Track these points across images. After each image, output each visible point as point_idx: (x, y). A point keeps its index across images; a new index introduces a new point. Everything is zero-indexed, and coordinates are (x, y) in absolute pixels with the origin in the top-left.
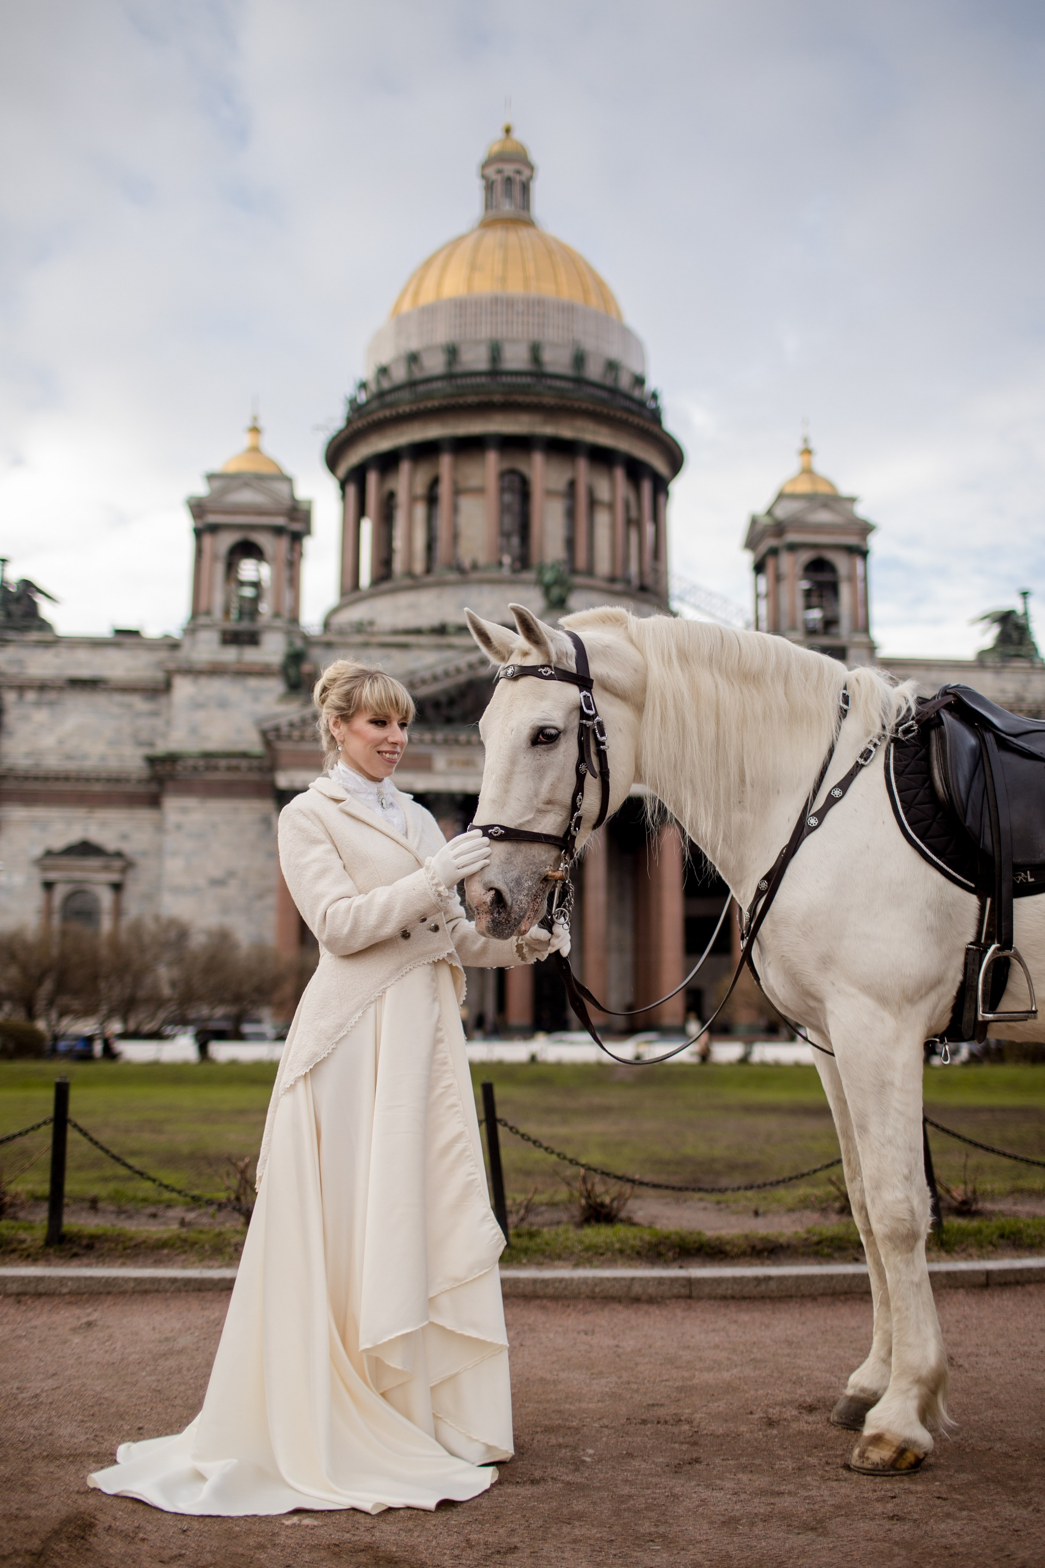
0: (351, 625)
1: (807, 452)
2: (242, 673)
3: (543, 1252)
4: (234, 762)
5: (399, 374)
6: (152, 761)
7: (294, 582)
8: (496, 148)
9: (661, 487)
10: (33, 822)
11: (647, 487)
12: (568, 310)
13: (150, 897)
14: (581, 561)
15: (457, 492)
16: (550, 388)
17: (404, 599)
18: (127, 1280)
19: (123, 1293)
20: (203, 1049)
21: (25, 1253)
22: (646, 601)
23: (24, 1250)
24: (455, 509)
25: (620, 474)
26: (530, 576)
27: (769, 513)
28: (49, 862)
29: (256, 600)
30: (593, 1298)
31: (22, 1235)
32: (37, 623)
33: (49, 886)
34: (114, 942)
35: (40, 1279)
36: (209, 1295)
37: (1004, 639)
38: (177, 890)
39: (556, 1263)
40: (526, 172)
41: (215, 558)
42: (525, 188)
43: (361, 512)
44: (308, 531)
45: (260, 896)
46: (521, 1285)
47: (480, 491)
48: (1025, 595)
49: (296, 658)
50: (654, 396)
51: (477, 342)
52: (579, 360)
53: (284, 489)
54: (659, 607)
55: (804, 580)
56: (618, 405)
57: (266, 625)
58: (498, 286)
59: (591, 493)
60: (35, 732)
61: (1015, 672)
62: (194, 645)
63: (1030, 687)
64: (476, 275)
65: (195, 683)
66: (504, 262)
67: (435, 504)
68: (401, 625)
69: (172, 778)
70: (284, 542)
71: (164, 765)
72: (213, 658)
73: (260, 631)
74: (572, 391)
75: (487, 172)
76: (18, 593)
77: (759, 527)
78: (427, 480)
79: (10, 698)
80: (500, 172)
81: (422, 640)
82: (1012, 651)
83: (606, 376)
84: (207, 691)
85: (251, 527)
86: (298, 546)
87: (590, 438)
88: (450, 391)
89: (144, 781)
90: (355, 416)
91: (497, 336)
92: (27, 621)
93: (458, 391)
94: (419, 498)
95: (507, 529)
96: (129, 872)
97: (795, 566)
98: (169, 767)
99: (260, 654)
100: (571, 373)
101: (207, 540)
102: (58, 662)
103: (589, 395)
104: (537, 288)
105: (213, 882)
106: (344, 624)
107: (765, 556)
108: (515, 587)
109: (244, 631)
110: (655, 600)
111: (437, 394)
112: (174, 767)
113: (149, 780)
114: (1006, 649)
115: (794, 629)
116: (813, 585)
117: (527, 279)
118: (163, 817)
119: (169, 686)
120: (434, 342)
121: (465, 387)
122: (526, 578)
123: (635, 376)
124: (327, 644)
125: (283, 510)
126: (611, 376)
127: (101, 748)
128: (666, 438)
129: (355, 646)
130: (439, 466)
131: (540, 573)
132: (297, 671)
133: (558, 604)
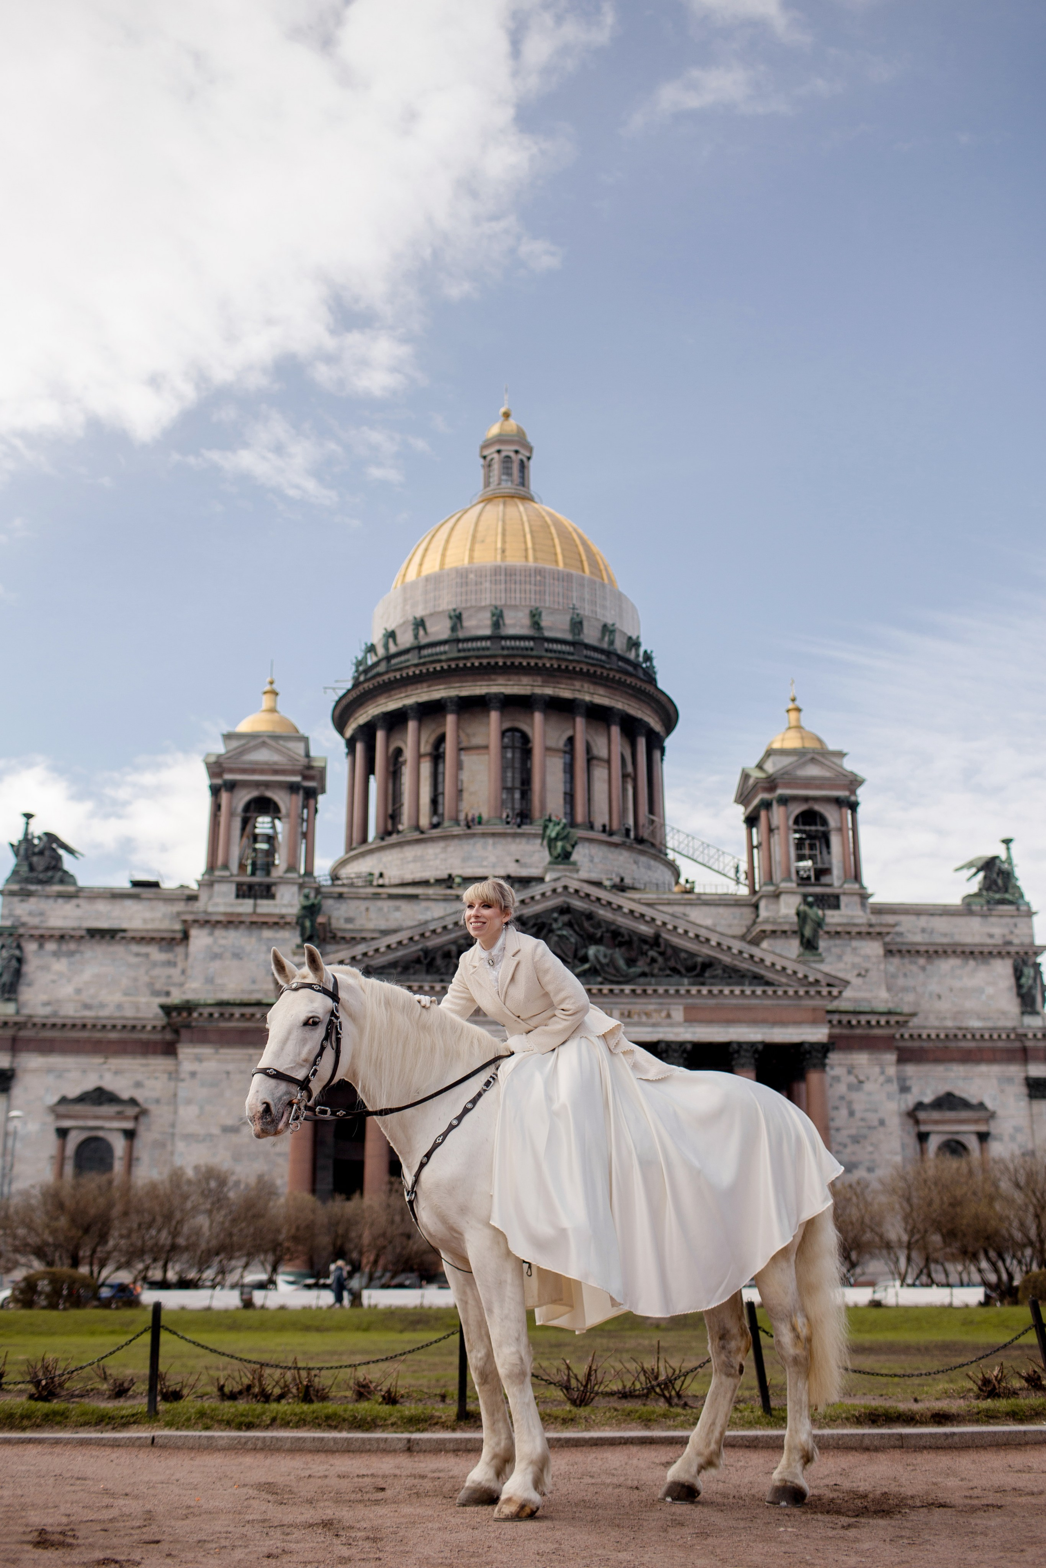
0: (359, 876)
1: (796, 710)
2: (258, 924)
4: (248, 1011)
5: (406, 639)
6: (167, 1009)
7: (308, 836)
8: (494, 430)
9: (656, 743)
10: (49, 1070)
11: (642, 744)
12: (565, 579)
13: (163, 1145)
14: (580, 818)
15: (461, 750)
16: (548, 650)
17: (411, 852)
22: (643, 853)
24: (459, 766)
25: (615, 730)
26: (536, 829)
27: (760, 767)
28: (62, 1109)
29: (270, 853)
32: (59, 874)
33: (62, 1133)
37: (989, 885)
38: (189, 1137)
40: (524, 453)
41: (231, 814)
42: (523, 467)
43: (370, 769)
44: (323, 791)
47: (484, 748)
48: (1007, 842)
49: (311, 910)
50: (648, 657)
51: (481, 609)
52: (577, 625)
53: (299, 748)
54: (656, 858)
55: (796, 831)
56: (614, 667)
57: (280, 877)
58: (499, 557)
59: (588, 750)
60: (54, 982)
61: (1001, 916)
62: (210, 897)
63: (1017, 931)
64: (478, 547)
65: (211, 934)
66: (504, 535)
67: (441, 761)
68: (409, 877)
69: (188, 1026)
70: (299, 798)
71: (179, 1014)
72: (229, 910)
73: (275, 884)
74: (569, 653)
75: (485, 453)
76: (41, 845)
77: (751, 781)
78: (433, 738)
79: (31, 947)
80: (499, 452)
81: (430, 891)
82: (998, 896)
83: (602, 639)
84: (222, 942)
85: (267, 785)
86: (312, 802)
87: (587, 698)
88: (455, 655)
89: (159, 1029)
90: (362, 678)
91: (498, 603)
92: (50, 874)
93: (462, 654)
94: (425, 755)
95: (509, 785)
96: (142, 1120)
97: (787, 819)
98: (185, 1014)
99: (276, 906)
100: (568, 637)
101: (224, 796)
102: (78, 912)
103: (586, 657)
104: (536, 559)
105: (226, 1130)
106: (353, 876)
107: (757, 809)
108: (518, 840)
109: (260, 884)
110: (652, 851)
111: (443, 657)
112: (190, 1014)
113: (164, 1028)
114: (991, 894)
115: (788, 878)
116: (804, 836)
117: (526, 550)
118: (178, 1064)
119: (186, 936)
120: (440, 609)
121: (469, 650)
122: (528, 831)
123: (630, 639)
124: (341, 897)
125: (298, 768)
126: (607, 639)
127: (118, 998)
128: (662, 698)
129: (365, 899)
130: (444, 725)
131: (546, 827)
132: (313, 922)
133: (564, 858)
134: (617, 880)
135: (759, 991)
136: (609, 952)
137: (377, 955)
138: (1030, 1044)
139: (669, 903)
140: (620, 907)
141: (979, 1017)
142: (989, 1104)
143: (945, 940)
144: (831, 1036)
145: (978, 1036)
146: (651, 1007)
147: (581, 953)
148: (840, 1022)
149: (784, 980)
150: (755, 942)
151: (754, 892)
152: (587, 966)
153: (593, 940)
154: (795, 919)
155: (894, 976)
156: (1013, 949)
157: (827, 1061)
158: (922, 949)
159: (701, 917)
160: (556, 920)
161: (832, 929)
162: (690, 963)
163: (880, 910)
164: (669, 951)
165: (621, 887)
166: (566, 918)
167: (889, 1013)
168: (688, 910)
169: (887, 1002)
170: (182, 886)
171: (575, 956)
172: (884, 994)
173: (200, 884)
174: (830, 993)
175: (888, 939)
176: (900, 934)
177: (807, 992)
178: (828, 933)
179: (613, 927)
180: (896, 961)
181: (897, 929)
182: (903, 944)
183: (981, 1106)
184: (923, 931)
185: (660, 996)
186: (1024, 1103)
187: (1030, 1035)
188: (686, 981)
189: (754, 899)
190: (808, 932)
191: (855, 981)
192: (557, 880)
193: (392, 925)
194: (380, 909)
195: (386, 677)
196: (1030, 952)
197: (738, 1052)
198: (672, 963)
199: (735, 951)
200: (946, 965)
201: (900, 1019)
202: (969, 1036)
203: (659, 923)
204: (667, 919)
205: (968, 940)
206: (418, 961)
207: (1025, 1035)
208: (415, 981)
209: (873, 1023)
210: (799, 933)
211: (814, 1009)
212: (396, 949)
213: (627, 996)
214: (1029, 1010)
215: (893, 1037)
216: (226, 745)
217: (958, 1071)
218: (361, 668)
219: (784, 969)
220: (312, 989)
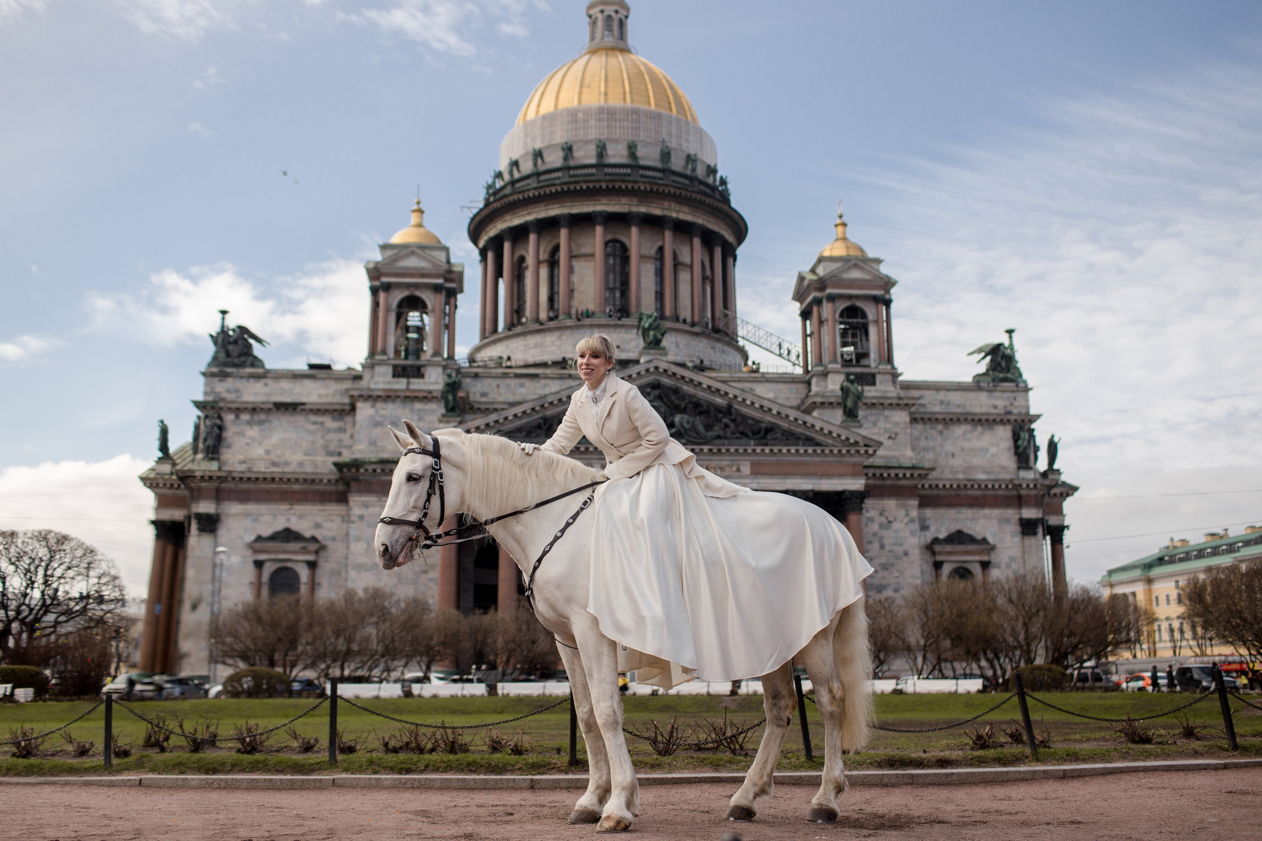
0: (491, 359)
1: (842, 225)
2: (410, 398)
5: (527, 167)
6: (339, 466)
7: (450, 327)
9: (729, 252)
10: (247, 515)
11: (718, 252)
12: (656, 117)
13: (338, 572)
14: (668, 312)
15: (572, 257)
16: (642, 176)
17: (532, 340)
22: (718, 340)
24: (571, 270)
25: (697, 242)
26: (633, 321)
27: (813, 271)
28: (258, 546)
29: (420, 341)
32: (250, 359)
33: (259, 564)
37: (994, 367)
38: (358, 567)
40: (623, 12)
41: (388, 310)
42: (622, 24)
43: (499, 273)
44: (461, 291)
45: (424, 570)
47: (590, 256)
48: (1010, 332)
49: (453, 387)
50: (723, 182)
51: (588, 142)
52: (666, 155)
53: (442, 256)
54: (729, 344)
55: (841, 323)
56: (696, 189)
57: (428, 360)
58: (602, 99)
59: (675, 257)
60: (248, 444)
61: (1004, 391)
62: (372, 377)
63: (1016, 403)
64: (585, 91)
65: (373, 406)
66: (606, 81)
67: (556, 266)
68: (531, 360)
69: (356, 480)
70: (442, 298)
71: (349, 470)
72: (387, 387)
73: (424, 366)
74: (659, 178)
75: (592, 12)
76: (236, 336)
77: (806, 283)
78: (549, 248)
79: (229, 418)
80: (602, 11)
81: (548, 371)
82: (1001, 375)
83: (686, 167)
84: (382, 412)
85: (417, 286)
86: (452, 300)
87: (674, 215)
88: (567, 180)
89: (333, 481)
90: (492, 199)
91: (602, 137)
92: (243, 359)
93: (573, 179)
94: (543, 262)
95: (611, 286)
96: (322, 554)
97: (834, 312)
98: (353, 470)
99: (424, 383)
100: (659, 165)
101: (382, 296)
102: (267, 390)
103: (673, 181)
104: (632, 101)
106: (486, 359)
107: (810, 305)
108: (618, 330)
109: (412, 366)
110: (727, 339)
111: (557, 182)
112: (358, 470)
113: (337, 481)
114: (996, 374)
115: (834, 361)
116: (848, 327)
117: (624, 93)
118: (349, 509)
119: (353, 408)
120: (554, 142)
121: (578, 176)
122: (626, 323)
123: (709, 166)
124: (476, 376)
125: (441, 272)
126: (690, 167)
127: (299, 457)
128: (735, 215)
129: (496, 377)
130: (559, 237)
131: (640, 319)
132: (454, 396)
133: (655, 344)
134: (698, 362)
135: (810, 450)
136: (691, 419)
137: (506, 422)
138: (1024, 492)
139: (740, 380)
140: (700, 384)
141: (984, 471)
142: (990, 540)
143: (958, 410)
144: (867, 486)
145: (983, 486)
146: (725, 463)
148: (874, 475)
149: (830, 442)
150: (808, 411)
151: (807, 371)
153: (679, 410)
154: (840, 393)
155: (917, 438)
156: (1012, 418)
157: (863, 506)
158: (941, 417)
159: (764, 391)
161: (869, 401)
162: (755, 428)
163: (908, 386)
164: (739, 419)
165: (701, 368)
166: (657, 392)
167: (913, 468)
168: (754, 385)
169: (911, 459)
170: (349, 369)
172: (909, 453)
173: (364, 366)
174: (866, 452)
175: (913, 409)
176: (924, 405)
177: (848, 451)
178: (866, 404)
179: (694, 400)
180: (919, 427)
181: (921, 401)
182: (925, 413)
183: (984, 541)
184: (942, 403)
185: (732, 454)
186: (1017, 539)
187: (1024, 486)
188: (752, 442)
189: (807, 378)
190: (849, 403)
191: (886, 442)
192: (649, 361)
193: (518, 398)
194: (509, 386)
195: (511, 199)
196: (1026, 420)
198: (741, 428)
199: (791, 419)
200: (959, 430)
201: (922, 472)
202: (976, 486)
203: (731, 396)
204: (737, 393)
205: (977, 410)
206: (539, 427)
207: (1021, 486)
209: (901, 475)
210: (843, 404)
211: (854, 465)
212: (521, 418)
213: (705, 454)
214: (1024, 465)
215: (916, 487)
216: (382, 254)
217: (966, 513)
218: (491, 191)
219: (830, 433)
220: (415, 452)
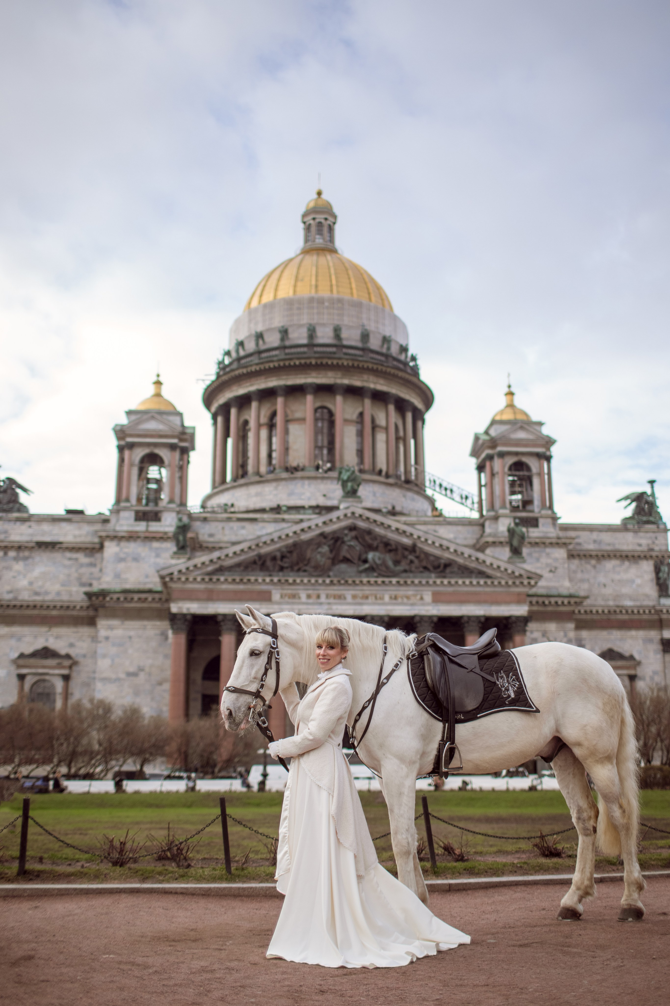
0: (219, 506)
1: (510, 394)
2: (150, 538)
3: (247, 877)
4: (143, 596)
5: (251, 346)
6: (89, 595)
7: (183, 480)
8: (312, 205)
9: (418, 416)
10: (12, 636)
11: (409, 416)
12: (358, 305)
13: (87, 685)
14: (367, 466)
15: (287, 421)
16: (346, 354)
17: (253, 490)
18: (54, 889)
19: (52, 895)
20: (118, 785)
21: (8, 879)
22: (409, 490)
23: (7, 877)
24: (286, 432)
25: (391, 408)
26: (335, 474)
27: (486, 433)
28: (21, 662)
29: (158, 491)
30: (266, 896)
31: (6, 871)
32: (17, 506)
33: (21, 677)
34: (63, 715)
35: (14, 890)
36: (91, 896)
37: (639, 511)
38: (105, 680)
39: (252, 881)
40: (331, 219)
41: (131, 465)
42: (331, 229)
43: (227, 434)
44: (193, 448)
45: (160, 684)
46: (233, 891)
47: (302, 420)
48: (652, 482)
49: (183, 529)
50: (414, 359)
51: (301, 326)
52: (365, 336)
53: (177, 420)
54: (418, 493)
55: (510, 475)
56: (390, 365)
57: (164, 507)
58: (313, 291)
59: (373, 420)
60: (14, 577)
61: (647, 532)
62: (118, 520)
63: (657, 542)
64: (299, 284)
65: (118, 545)
66: (317, 276)
67: (274, 428)
68: (252, 506)
69: (103, 606)
70: (177, 454)
71: (97, 598)
72: (130, 529)
73: (160, 512)
74: (361, 356)
75: (305, 220)
76: (5, 486)
77: (480, 442)
78: (269, 413)
80: (314, 219)
81: (265, 516)
82: (645, 519)
83: (382, 346)
84: (126, 550)
85: (156, 445)
86: (185, 457)
87: (372, 386)
88: (283, 357)
89: (85, 608)
90: (221, 373)
91: (312, 322)
92: (11, 505)
93: (288, 357)
94: (263, 425)
95: (320, 444)
96: (74, 668)
97: (504, 467)
98: (101, 598)
99: (161, 526)
100: (359, 345)
101: (127, 453)
102: (30, 531)
103: (372, 358)
104: (338, 292)
105: (129, 674)
106: (215, 506)
107: (484, 461)
108: (325, 481)
109: (150, 512)
110: (416, 489)
111: (275, 359)
112: (104, 598)
113: (88, 607)
114: (641, 517)
115: (503, 506)
116: (516, 478)
117: (331, 286)
118: (97, 632)
119: (101, 547)
120: (273, 326)
121: (292, 354)
122: (332, 476)
123: (401, 346)
124: (205, 520)
125: (176, 434)
126: (385, 346)
127: (57, 587)
128: (422, 385)
129: (222, 521)
130: (275, 404)
131: (340, 473)
132: (185, 537)
133: (351, 493)
134: (390, 508)
135: (482, 582)
136: (382, 556)
137: (227, 559)
138: (664, 616)
139: (425, 523)
140: (389, 527)
141: (631, 598)
142: (637, 657)
143: (609, 548)
144: (530, 612)
145: (630, 611)
146: (410, 593)
147: (363, 557)
148: (537, 602)
149: (499, 575)
150: (482, 549)
151: (482, 515)
152: (367, 566)
153: (371, 548)
154: (506, 534)
155: (575, 572)
156: (654, 554)
157: (527, 628)
158: (594, 553)
159: (446, 533)
160: (346, 535)
161: (533, 541)
162: (436, 563)
163: (566, 528)
164: (422, 556)
165: (393, 513)
166: (353, 533)
167: (571, 596)
168: (437, 528)
169: (569, 589)
170: (100, 514)
171: (359, 559)
172: (567, 584)
173: (111, 511)
174: (529, 583)
175: (571, 547)
176: (579, 544)
177: (514, 583)
178: (530, 543)
179: (385, 540)
180: (576, 562)
181: (577, 541)
182: (581, 551)
183: (632, 658)
184: (595, 541)
185: (416, 585)
186: (659, 656)
187: (665, 611)
188: (433, 575)
189: (482, 521)
190: (515, 543)
191: (546, 574)
192: (347, 508)
193: (239, 538)
194: (232, 528)
195: (237, 373)
196: (666, 555)
197: (468, 622)
198: (424, 563)
199: (466, 555)
200: (610, 564)
201: (578, 600)
202: (624, 611)
203: (415, 537)
204: (421, 534)
205: (625, 548)
206: (255, 562)
207: (662, 611)
208: (253, 575)
209: (560, 603)
210: (510, 544)
211: (519, 594)
212: (240, 555)
213: (394, 585)
214: (664, 593)
215: (573, 612)
216: (128, 418)
217: (616, 634)
218: (221, 366)
219: (499, 567)
220: (257, 632)
